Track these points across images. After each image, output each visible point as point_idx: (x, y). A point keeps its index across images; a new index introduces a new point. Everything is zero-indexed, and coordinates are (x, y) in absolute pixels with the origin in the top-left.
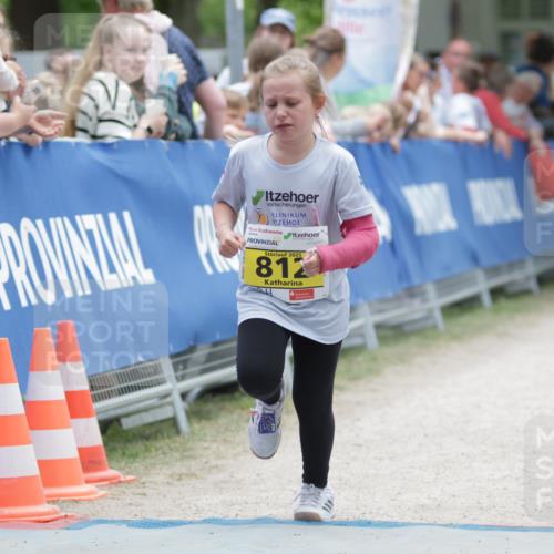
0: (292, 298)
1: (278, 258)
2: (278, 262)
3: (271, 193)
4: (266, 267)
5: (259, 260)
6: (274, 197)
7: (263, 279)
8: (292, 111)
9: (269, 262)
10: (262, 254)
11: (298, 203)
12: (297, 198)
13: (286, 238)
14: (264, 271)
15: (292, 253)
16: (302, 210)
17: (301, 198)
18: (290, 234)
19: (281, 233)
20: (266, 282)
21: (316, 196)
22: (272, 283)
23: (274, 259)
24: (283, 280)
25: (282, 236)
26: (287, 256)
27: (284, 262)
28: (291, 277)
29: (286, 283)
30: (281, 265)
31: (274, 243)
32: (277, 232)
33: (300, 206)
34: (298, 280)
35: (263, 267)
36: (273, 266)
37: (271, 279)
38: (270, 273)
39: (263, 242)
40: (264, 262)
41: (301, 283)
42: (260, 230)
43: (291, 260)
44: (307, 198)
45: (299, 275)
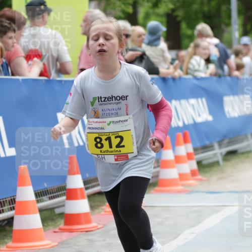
0: (116, 160)
1: (106, 137)
2: (106, 140)
3: (101, 98)
4: (100, 142)
5: (96, 139)
6: (103, 99)
7: (99, 150)
8: (107, 43)
9: (101, 140)
10: (97, 135)
11: (117, 101)
12: (116, 99)
13: (109, 124)
14: (99, 145)
15: (113, 133)
16: (119, 106)
17: (118, 98)
18: (110, 122)
19: (105, 122)
20: (101, 151)
21: (127, 96)
22: (104, 152)
23: (104, 138)
24: (110, 150)
25: (106, 124)
26: (111, 135)
27: (109, 139)
28: (114, 148)
29: (111, 152)
30: (108, 141)
31: (102, 128)
32: (103, 122)
33: (118, 103)
34: (118, 149)
35: (98, 143)
36: (104, 142)
37: (103, 149)
38: (102, 146)
39: (96, 128)
40: (98, 140)
41: (120, 151)
42: (93, 122)
43: (113, 138)
44: (121, 98)
45: (118, 146)
